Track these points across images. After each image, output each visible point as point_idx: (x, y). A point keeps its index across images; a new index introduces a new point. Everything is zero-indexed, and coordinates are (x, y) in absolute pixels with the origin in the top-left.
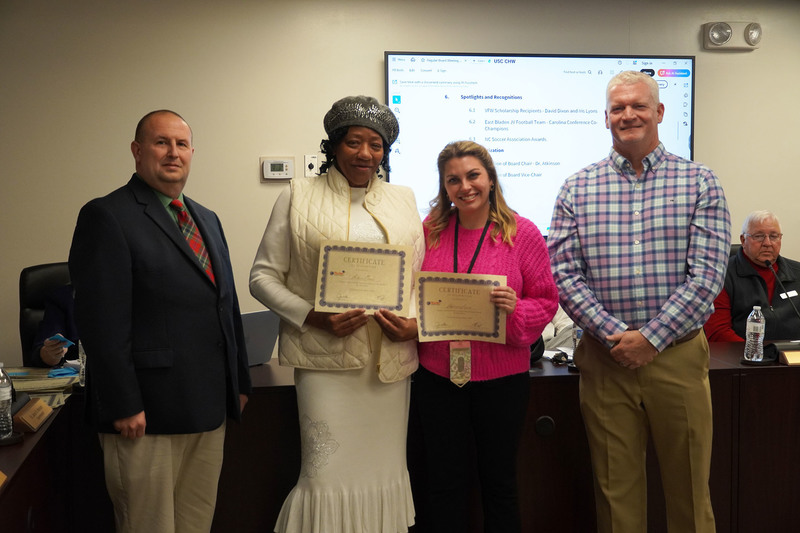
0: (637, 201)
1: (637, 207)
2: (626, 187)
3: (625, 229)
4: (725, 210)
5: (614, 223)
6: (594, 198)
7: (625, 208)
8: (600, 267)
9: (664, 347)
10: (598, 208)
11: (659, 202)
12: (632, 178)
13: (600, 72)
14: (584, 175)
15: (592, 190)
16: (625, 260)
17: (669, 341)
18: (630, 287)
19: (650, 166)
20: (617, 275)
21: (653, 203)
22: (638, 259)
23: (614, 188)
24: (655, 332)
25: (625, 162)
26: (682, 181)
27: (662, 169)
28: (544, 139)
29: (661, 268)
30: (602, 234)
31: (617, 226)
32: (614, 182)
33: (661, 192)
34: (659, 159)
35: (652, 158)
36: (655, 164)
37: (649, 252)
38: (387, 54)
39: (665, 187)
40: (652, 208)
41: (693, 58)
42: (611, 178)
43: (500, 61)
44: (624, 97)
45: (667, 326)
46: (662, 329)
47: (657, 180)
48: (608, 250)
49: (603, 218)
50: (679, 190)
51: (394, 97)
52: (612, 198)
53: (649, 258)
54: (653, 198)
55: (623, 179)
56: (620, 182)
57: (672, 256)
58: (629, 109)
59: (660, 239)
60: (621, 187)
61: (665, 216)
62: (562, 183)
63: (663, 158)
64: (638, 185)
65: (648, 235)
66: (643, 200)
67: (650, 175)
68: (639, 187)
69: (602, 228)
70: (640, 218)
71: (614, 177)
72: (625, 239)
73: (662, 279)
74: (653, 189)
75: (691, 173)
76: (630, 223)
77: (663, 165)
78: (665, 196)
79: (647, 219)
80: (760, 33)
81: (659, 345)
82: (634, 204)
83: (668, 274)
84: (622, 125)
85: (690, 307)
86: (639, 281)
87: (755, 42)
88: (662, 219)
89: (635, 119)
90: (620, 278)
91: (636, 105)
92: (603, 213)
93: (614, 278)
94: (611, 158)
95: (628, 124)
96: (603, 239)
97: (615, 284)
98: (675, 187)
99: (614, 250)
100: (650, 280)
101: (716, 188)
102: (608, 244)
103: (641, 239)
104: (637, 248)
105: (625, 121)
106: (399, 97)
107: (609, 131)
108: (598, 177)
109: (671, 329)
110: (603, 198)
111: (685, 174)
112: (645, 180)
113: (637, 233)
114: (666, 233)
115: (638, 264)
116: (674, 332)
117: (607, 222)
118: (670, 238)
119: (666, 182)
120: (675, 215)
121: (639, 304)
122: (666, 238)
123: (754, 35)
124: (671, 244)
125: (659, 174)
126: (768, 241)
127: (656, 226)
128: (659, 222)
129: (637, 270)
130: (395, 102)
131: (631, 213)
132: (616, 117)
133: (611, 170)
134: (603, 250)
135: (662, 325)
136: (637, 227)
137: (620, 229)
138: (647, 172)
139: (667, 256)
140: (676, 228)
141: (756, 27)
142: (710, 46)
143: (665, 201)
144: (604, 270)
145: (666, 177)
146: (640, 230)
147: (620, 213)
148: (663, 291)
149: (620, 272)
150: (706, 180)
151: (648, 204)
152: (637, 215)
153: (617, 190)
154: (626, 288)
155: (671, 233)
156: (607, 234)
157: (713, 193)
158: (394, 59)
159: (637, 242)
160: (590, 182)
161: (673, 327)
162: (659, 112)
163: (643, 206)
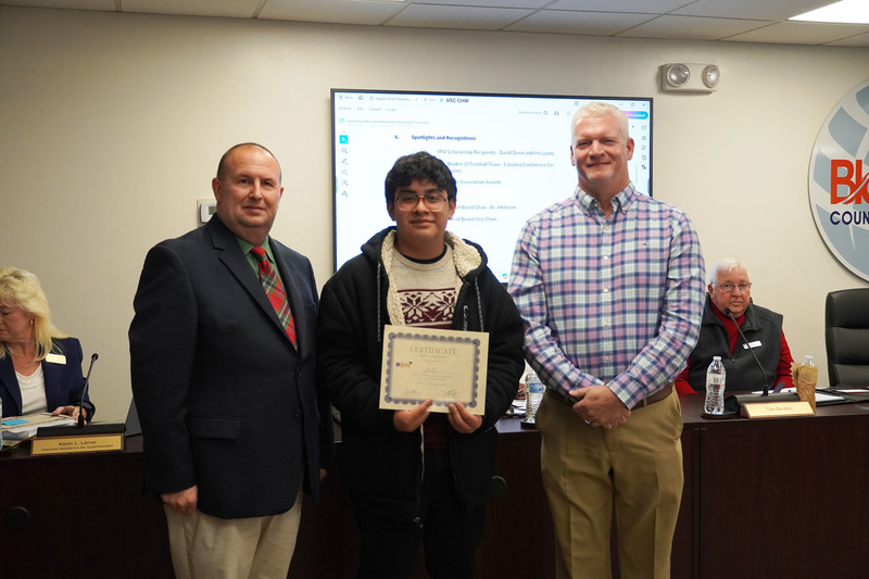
0: (606, 245)
1: (606, 251)
2: (594, 229)
3: (593, 275)
4: (699, 256)
5: (580, 268)
6: (559, 242)
7: (593, 252)
8: (565, 318)
9: (633, 404)
10: (563, 253)
11: (630, 246)
12: (600, 219)
13: (556, 113)
14: (547, 216)
15: (557, 232)
16: (593, 310)
17: (640, 397)
18: (598, 340)
19: (620, 206)
20: (584, 327)
21: (623, 247)
22: (606, 309)
23: (581, 230)
24: (624, 386)
25: (593, 201)
26: (654, 224)
27: (633, 210)
28: (499, 182)
29: (631, 319)
30: (567, 282)
31: (584, 272)
32: (581, 224)
33: (632, 235)
34: (629, 199)
35: (622, 198)
36: (626, 204)
37: (619, 301)
38: (333, 91)
39: (637, 230)
40: (623, 253)
41: (651, 100)
42: (577, 219)
43: (453, 101)
44: (590, 131)
45: (638, 380)
46: (632, 383)
47: (628, 222)
48: (574, 299)
49: (568, 263)
50: (652, 233)
51: (341, 137)
52: (579, 241)
53: (618, 307)
54: (623, 241)
55: (590, 220)
56: (587, 224)
57: (642, 305)
58: (596, 144)
59: (630, 286)
60: (588, 230)
61: (637, 261)
62: (523, 225)
63: (633, 198)
64: (607, 227)
65: (618, 282)
66: (613, 244)
67: (620, 216)
68: (609, 230)
69: (568, 275)
70: (609, 263)
71: (581, 219)
72: (593, 287)
73: (631, 331)
74: (624, 231)
75: (664, 215)
76: (599, 268)
77: (634, 206)
78: (637, 239)
79: (617, 264)
80: (718, 76)
81: (629, 401)
82: (603, 248)
83: (638, 326)
84: (589, 161)
85: (662, 359)
86: (607, 333)
87: (714, 84)
88: (633, 265)
89: (603, 155)
90: (587, 330)
91: (604, 140)
92: (569, 258)
93: (581, 331)
94: (577, 197)
95: (596, 161)
96: (568, 287)
97: (581, 336)
98: (648, 230)
99: (580, 299)
100: (619, 332)
101: (690, 232)
102: (574, 292)
103: (610, 287)
104: (606, 297)
105: (592, 157)
106: (346, 137)
107: (575, 167)
108: (563, 217)
109: (642, 384)
110: (569, 242)
111: (657, 215)
112: (615, 222)
113: (606, 280)
114: (637, 280)
115: (606, 315)
116: (645, 387)
117: (574, 268)
118: (642, 286)
119: (637, 224)
120: (648, 261)
121: (606, 359)
122: (637, 286)
123: (712, 77)
124: (642, 293)
125: (629, 215)
126: (738, 291)
127: (626, 272)
128: (630, 268)
129: (606, 321)
130: (341, 142)
131: (599, 258)
132: (582, 153)
133: (577, 210)
134: (569, 299)
135: (631, 379)
136: (606, 273)
137: (587, 275)
138: (617, 212)
139: (637, 306)
140: (648, 274)
141: (714, 69)
142: (668, 88)
143: (637, 245)
144: (570, 321)
145: (637, 218)
146: (610, 276)
147: (588, 258)
148: (631, 344)
149: (587, 323)
150: (680, 223)
151: (618, 248)
152: (606, 260)
153: (585, 233)
154: (593, 341)
155: (642, 280)
156: (573, 281)
157: (686, 238)
158: (341, 97)
159: (606, 290)
160: (554, 224)
161: (644, 380)
162: (629, 148)
163: (613, 249)
